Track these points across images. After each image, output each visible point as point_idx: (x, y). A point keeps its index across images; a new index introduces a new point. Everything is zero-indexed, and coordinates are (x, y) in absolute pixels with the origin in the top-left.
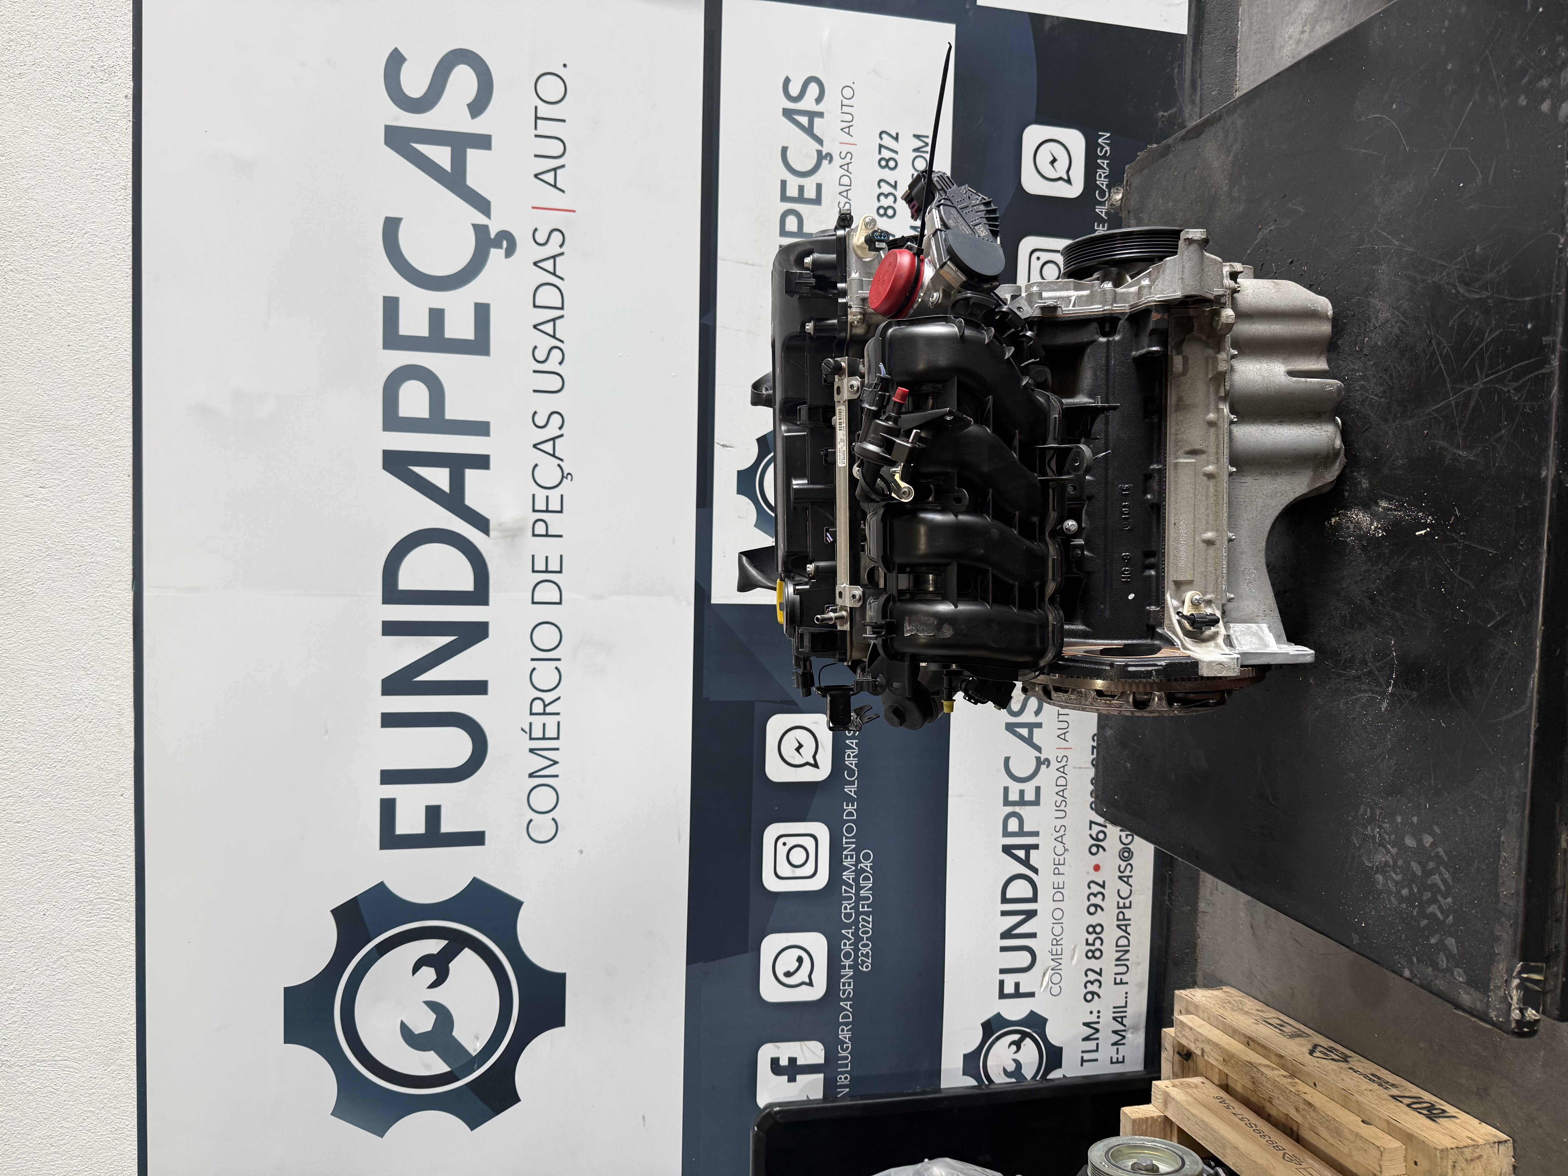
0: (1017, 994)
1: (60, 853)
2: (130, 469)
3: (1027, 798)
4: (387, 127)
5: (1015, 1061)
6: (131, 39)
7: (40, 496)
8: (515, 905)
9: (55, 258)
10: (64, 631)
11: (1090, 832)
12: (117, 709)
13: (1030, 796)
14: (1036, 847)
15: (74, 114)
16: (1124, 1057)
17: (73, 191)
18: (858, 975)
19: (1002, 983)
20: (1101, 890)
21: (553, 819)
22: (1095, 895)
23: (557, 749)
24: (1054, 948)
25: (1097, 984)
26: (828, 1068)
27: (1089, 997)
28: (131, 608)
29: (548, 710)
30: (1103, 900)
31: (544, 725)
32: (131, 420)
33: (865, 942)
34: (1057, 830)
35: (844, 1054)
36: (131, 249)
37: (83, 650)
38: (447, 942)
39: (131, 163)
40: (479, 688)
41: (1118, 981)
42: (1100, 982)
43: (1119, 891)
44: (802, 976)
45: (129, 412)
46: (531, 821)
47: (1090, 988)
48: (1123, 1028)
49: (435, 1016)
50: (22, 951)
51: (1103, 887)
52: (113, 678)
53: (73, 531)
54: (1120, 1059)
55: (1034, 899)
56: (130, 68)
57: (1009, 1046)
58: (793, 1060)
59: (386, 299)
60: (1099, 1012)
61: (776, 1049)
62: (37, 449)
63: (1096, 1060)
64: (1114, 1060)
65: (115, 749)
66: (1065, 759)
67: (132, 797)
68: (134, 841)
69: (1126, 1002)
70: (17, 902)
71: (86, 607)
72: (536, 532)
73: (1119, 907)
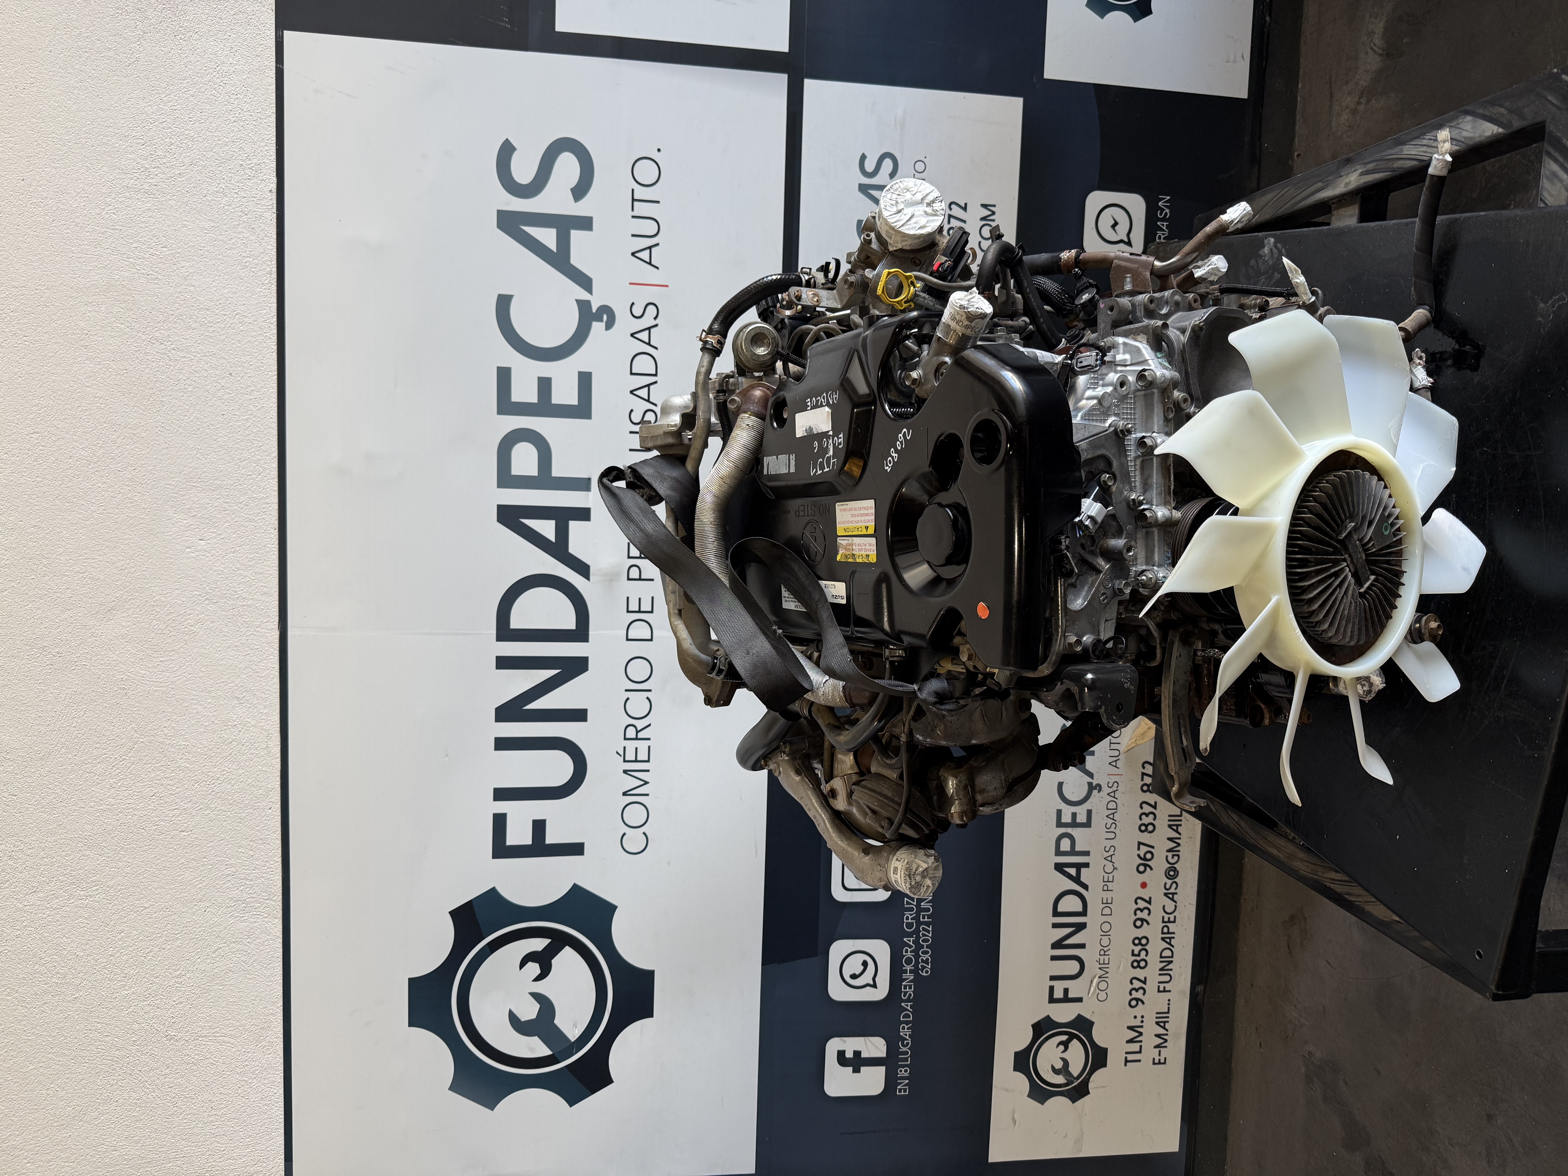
0: (1066, 999)
1: (218, 858)
2: (276, 522)
3: (1078, 820)
4: (498, 211)
5: (1063, 1059)
6: (275, 138)
7: (200, 548)
8: (609, 909)
9: (211, 337)
10: (221, 665)
11: (1138, 852)
12: (266, 734)
13: (1082, 818)
14: (1087, 865)
15: (226, 208)
16: (1165, 1058)
17: (226, 277)
18: (918, 980)
19: (1052, 989)
20: (1147, 905)
21: (644, 833)
22: (1142, 910)
23: (648, 771)
24: (1102, 958)
25: (1141, 991)
26: (889, 1062)
27: (1134, 1003)
28: (277, 645)
29: (640, 735)
30: (1149, 914)
31: (636, 749)
32: (277, 480)
33: (925, 949)
34: (1107, 850)
35: (904, 1049)
36: (276, 327)
37: (237, 683)
38: (550, 940)
39: (275, 250)
40: (580, 715)
41: (1161, 989)
42: (1144, 990)
43: (1164, 906)
44: (867, 978)
45: (275, 473)
46: (624, 834)
47: (1135, 994)
48: (1165, 1032)
49: (539, 1006)
50: (186, 942)
51: (1149, 902)
52: (262, 707)
53: (227, 578)
54: (1162, 1061)
55: (1084, 913)
56: (274, 165)
57: (1058, 1046)
58: (857, 1054)
59: (499, 368)
60: (1142, 1017)
61: (842, 1042)
62: (197, 506)
63: (1139, 1061)
64: (1156, 1061)
65: (264, 769)
66: (1116, 784)
67: (279, 811)
68: (280, 849)
69: (1169, 1008)
70: (183, 900)
71: (239, 644)
72: (631, 577)
73: (1163, 922)
